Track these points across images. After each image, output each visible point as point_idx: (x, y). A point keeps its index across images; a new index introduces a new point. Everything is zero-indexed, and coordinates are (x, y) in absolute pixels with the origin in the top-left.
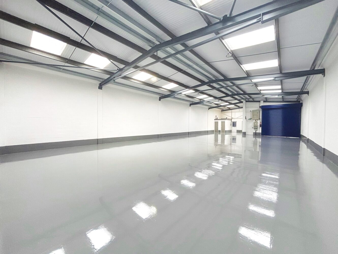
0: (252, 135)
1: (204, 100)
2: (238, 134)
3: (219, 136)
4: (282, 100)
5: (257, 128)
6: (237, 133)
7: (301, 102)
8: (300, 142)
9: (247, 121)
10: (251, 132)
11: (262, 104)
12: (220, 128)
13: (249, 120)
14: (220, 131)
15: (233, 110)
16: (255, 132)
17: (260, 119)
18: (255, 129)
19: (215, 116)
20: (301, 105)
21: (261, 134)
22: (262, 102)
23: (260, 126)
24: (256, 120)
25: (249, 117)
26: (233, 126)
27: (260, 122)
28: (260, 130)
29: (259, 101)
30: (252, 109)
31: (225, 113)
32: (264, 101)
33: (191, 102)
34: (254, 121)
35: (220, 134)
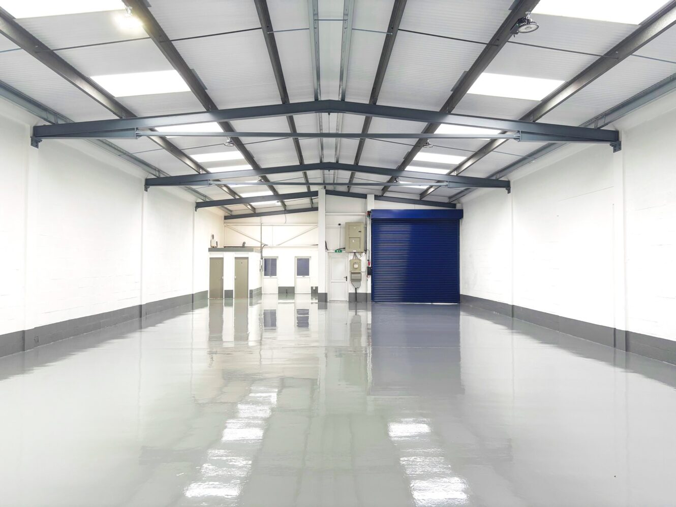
0: (346, 301)
1: (208, 173)
2: (281, 301)
3: (229, 314)
4: (418, 198)
5: (360, 280)
6: (279, 298)
7: (458, 207)
8: (459, 315)
9: (329, 257)
10: (341, 291)
11: (373, 204)
12: (229, 284)
13: (337, 254)
14: (229, 294)
15: (265, 219)
16: (354, 291)
17: (366, 251)
18: (354, 283)
19: (210, 238)
20: (460, 214)
21: (369, 298)
22: (371, 198)
23: (368, 274)
24: (355, 252)
25: (335, 244)
26: (265, 275)
27: (368, 260)
28: (366, 287)
29: (364, 196)
30: (343, 219)
31: (239, 228)
32: (375, 195)
33: (154, 172)
34: (351, 257)
35: (231, 305)
